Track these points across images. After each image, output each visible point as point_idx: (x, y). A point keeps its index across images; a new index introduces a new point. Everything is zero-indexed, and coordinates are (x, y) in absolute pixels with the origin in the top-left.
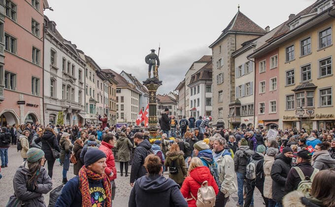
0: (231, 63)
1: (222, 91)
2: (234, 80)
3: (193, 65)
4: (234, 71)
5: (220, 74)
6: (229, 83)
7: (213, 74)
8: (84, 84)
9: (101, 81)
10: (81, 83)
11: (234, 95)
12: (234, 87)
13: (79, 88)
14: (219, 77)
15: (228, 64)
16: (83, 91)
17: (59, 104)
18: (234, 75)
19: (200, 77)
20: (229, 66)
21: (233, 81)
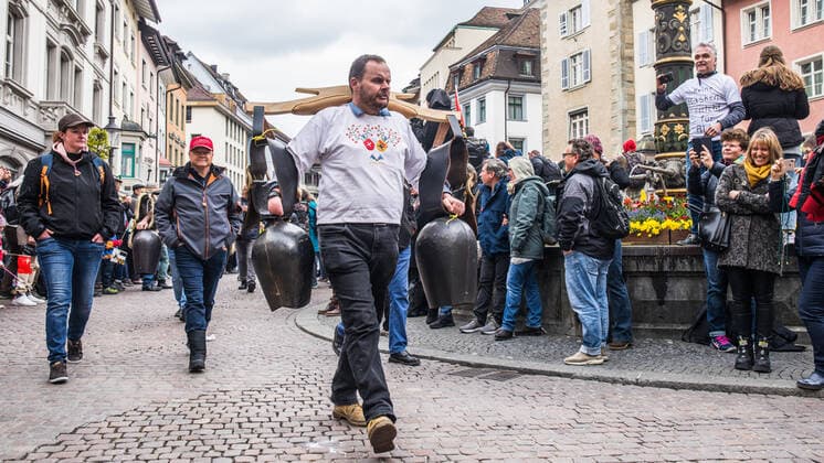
0: (623, 16)
1: (584, 112)
2: (632, 73)
3: (452, 34)
4: (631, 45)
5: (573, 57)
6: (617, 84)
7: (543, 56)
8: (108, 60)
9: (150, 66)
10: (102, 55)
11: (633, 123)
12: (631, 97)
13: (96, 71)
14: (571, 64)
15: (613, 20)
16: (105, 86)
17: (32, 116)
18: (631, 58)
19: (489, 70)
20: (613, 27)
21: (629, 77)
